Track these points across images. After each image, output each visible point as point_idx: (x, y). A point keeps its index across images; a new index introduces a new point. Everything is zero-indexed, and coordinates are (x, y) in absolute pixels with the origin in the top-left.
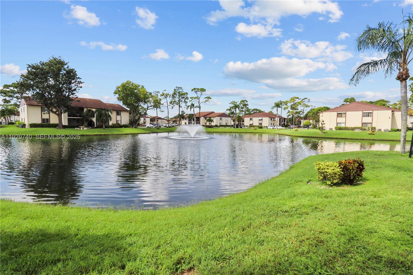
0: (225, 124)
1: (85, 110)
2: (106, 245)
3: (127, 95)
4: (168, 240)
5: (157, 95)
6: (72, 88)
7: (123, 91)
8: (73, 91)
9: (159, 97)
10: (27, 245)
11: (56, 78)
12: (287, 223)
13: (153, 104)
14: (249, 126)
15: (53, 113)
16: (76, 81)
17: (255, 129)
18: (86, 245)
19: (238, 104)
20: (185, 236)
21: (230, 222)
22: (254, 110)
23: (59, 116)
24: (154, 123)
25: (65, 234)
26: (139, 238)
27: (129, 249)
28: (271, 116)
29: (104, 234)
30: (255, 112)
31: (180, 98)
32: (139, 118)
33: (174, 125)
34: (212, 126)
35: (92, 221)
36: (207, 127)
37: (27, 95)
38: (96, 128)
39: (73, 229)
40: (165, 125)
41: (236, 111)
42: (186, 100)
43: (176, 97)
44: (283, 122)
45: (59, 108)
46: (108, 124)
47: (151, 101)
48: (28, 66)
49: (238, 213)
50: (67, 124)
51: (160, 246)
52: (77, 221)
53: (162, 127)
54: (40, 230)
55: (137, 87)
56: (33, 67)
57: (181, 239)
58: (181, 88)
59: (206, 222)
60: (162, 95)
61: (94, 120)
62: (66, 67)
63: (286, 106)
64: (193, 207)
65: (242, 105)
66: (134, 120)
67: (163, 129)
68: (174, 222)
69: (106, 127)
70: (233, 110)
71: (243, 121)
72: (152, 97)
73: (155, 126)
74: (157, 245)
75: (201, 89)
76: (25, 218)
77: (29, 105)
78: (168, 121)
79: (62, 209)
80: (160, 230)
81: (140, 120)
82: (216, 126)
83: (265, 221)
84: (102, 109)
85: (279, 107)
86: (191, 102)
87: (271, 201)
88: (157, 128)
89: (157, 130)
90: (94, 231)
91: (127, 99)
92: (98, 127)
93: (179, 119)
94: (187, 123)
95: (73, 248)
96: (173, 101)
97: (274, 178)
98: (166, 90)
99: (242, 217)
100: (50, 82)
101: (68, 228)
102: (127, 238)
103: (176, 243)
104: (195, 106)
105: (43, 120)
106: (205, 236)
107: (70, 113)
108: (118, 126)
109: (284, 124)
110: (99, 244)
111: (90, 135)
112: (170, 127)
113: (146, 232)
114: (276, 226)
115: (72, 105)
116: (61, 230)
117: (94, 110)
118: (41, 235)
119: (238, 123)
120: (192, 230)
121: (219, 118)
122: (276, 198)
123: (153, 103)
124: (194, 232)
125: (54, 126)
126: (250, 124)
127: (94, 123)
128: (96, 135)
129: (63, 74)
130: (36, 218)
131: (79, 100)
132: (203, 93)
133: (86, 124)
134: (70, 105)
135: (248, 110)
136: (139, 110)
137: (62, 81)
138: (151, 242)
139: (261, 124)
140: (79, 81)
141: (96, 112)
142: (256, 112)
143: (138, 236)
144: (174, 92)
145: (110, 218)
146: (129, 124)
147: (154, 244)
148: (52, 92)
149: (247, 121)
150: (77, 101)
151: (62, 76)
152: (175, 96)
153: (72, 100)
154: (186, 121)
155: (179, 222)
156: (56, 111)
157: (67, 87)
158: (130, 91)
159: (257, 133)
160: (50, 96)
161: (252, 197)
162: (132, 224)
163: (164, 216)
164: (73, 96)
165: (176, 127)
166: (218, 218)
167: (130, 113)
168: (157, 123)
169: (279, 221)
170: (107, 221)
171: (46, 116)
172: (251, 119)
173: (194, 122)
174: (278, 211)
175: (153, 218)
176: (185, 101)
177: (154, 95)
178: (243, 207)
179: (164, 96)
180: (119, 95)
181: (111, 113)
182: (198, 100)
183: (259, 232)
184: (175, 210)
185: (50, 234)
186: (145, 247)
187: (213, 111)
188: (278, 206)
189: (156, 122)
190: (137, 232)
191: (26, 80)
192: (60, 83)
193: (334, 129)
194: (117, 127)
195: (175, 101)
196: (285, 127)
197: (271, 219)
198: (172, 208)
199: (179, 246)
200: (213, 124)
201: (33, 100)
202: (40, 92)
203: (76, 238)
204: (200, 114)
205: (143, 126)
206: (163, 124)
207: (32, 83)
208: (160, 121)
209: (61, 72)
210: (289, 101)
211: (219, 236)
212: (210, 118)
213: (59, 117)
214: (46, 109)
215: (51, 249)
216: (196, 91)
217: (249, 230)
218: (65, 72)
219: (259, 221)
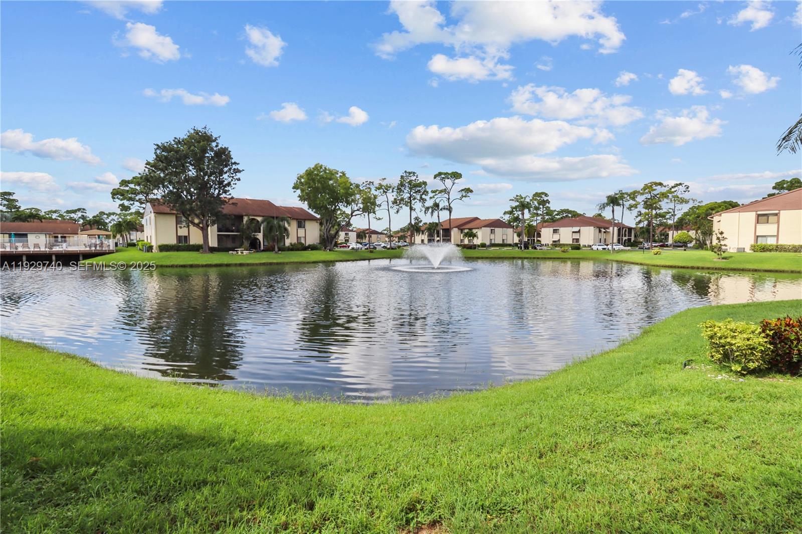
0: (501, 242)
1: (245, 219)
2: (280, 462)
3: (316, 190)
4: (391, 463)
5: (369, 188)
6: (224, 181)
7: (310, 184)
8: (225, 186)
9: (373, 192)
10: (156, 450)
11: (199, 166)
12: (637, 449)
13: (362, 206)
14: (552, 245)
15: (194, 226)
16: (230, 169)
17: (563, 252)
18: (248, 460)
19: (528, 200)
20: (424, 459)
21: (513, 438)
22: (562, 211)
23: (204, 230)
24: (364, 241)
25: (214, 438)
26: (338, 455)
27: (320, 474)
28: (600, 224)
29: (279, 442)
30: (564, 215)
31: (412, 193)
32: (337, 233)
33: (400, 244)
34: (475, 245)
35: (257, 418)
36: (465, 247)
37: (155, 197)
38: (263, 251)
39: (227, 429)
40: (383, 245)
41: (523, 214)
42: (424, 196)
43: (405, 191)
44: (625, 236)
45: (204, 216)
46: (283, 244)
47: (358, 199)
48: (156, 147)
49: (529, 420)
50: (216, 245)
51: (376, 474)
52: (234, 415)
53: (378, 248)
54: (176, 428)
55: (332, 174)
56: (164, 148)
57: (416, 464)
58: (414, 173)
59: (465, 434)
60: (379, 189)
61: (260, 236)
62: (214, 144)
63: (634, 203)
64: (439, 403)
65: (536, 203)
66: (327, 236)
67: (380, 252)
68: (401, 430)
69: (280, 249)
70: (517, 213)
71: (539, 235)
72: (360, 192)
73: (366, 247)
74: (371, 471)
75: (453, 173)
76: (153, 405)
77: (158, 213)
78: (390, 236)
79: (209, 394)
80: (376, 444)
81: (339, 236)
82: (483, 245)
83: (588, 441)
84: (273, 218)
85: (619, 205)
86: (433, 199)
87: (601, 401)
88: (369, 250)
89: (371, 254)
90: (262, 435)
91: (316, 197)
92: (266, 250)
93: (409, 233)
94: (426, 241)
95: (227, 463)
96: (400, 198)
97: (608, 353)
98: (385, 179)
99: (538, 429)
100: (190, 173)
101: (219, 427)
102: (317, 453)
103: (407, 470)
104: (440, 208)
105: (179, 238)
106: (462, 462)
107: (221, 226)
108: (300, 247)
109: (629, 240)
110: (269, 460)
111: (253, 265)
112: (393, 249)
113: (351, 446)
114: (612, 453)
115: (225, 211)
116: (208, 429)
117: (260, 219)
118: (178, 437)
119: (528, 240)
120: (436, 447)
121: (488, 229)
122: (611, 395)
123: (363, 203)
124: (440, 453)
125: (196, 248)
126: (554, 241)
127: (260, 242)
128: (264, 264)
129: (209, 157)
130: (170, 406)
131: (235, 203)
132: (457, 181)
133: (246, 244)
134: (220, 211)
135: (549, 212)
136: (337, 218)
137: (208, 169)
138: (360, 464)
139: (577, 240)
140: (235, 169)
141: (263, 222)
142: (567, 216)
143: (336, 451)
144: (401, 182)
145: (288, 414)
146: (320, 243)
147: (366, 470)
148: (192, 190)
149: (547, 236)
150: (233, 204)
151: (209, 161)
152: (402, 188)
153: (223, 202)
154: (423, 236)
155: (411, 430)
156: (200, 223)
157: (216, 179)
158: (321, 183)
159: (569, 258)
160: (189, 197)
161: (559, 390)
162: (326, 428)
163: (383, 418)
164: (225, 196)
165: (405, 248)
166: (488, 428)
167: (321, 224)
168: (369, 241)
169: (620, 443)
170: (283, 419)
171: (183, 232)
172: (555, 231)
173: (438, 239)
174: (616, 423)
175: (363, 419)
176: (421, 197)
177: (364, 188)
178: (539, 409)
179: (382, 191)
180: (302, 191)
181: (289, 224)
182: (446, 196)
183: (575, 462)
184: (404, 407)
185: (191, 436)
186: (350, 473)
187: (475, 216)
188: (616, 412)
189: (367, 238)
190: (335, 443)
191: (153, 171)
192: (206, 174)
193: (748, 250)
194: (298, 250)
195: (402, 199)
196: (631, 246)
197: (601, 438)
198: (398, 404)
199: (412, 476)
200: (477, 241)
201: (164, 204)
202: (175, 190)
203: (232, 447)
204: (450, 223)
205: (343, 247)
206: (381, 243)
207: (162, 175)
208: (374, 236)
209: (207, 155)
210: (639, 192)
211: (491, 464)
212: (470, 229)
213: (203, 233)
214: (184, 219)
215: (192, 461)
216: (443, 178)
217: (552, 456)
218: (212, 154)
219: (575, 440)
